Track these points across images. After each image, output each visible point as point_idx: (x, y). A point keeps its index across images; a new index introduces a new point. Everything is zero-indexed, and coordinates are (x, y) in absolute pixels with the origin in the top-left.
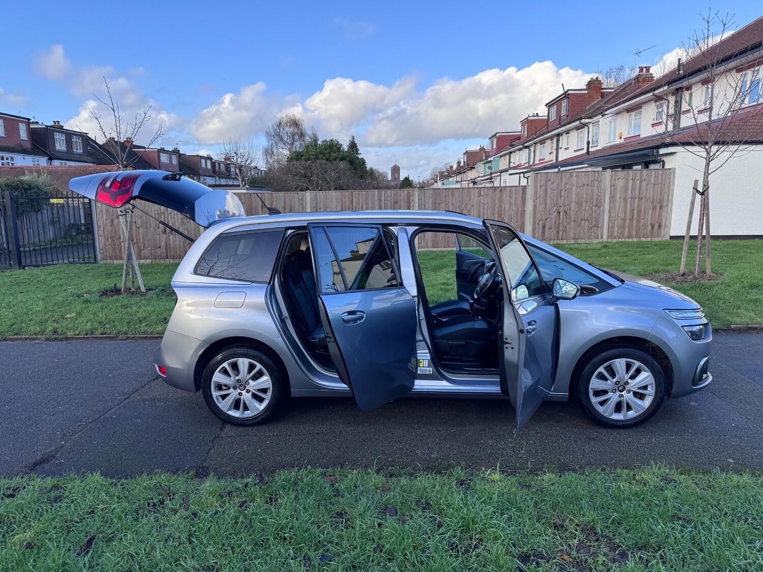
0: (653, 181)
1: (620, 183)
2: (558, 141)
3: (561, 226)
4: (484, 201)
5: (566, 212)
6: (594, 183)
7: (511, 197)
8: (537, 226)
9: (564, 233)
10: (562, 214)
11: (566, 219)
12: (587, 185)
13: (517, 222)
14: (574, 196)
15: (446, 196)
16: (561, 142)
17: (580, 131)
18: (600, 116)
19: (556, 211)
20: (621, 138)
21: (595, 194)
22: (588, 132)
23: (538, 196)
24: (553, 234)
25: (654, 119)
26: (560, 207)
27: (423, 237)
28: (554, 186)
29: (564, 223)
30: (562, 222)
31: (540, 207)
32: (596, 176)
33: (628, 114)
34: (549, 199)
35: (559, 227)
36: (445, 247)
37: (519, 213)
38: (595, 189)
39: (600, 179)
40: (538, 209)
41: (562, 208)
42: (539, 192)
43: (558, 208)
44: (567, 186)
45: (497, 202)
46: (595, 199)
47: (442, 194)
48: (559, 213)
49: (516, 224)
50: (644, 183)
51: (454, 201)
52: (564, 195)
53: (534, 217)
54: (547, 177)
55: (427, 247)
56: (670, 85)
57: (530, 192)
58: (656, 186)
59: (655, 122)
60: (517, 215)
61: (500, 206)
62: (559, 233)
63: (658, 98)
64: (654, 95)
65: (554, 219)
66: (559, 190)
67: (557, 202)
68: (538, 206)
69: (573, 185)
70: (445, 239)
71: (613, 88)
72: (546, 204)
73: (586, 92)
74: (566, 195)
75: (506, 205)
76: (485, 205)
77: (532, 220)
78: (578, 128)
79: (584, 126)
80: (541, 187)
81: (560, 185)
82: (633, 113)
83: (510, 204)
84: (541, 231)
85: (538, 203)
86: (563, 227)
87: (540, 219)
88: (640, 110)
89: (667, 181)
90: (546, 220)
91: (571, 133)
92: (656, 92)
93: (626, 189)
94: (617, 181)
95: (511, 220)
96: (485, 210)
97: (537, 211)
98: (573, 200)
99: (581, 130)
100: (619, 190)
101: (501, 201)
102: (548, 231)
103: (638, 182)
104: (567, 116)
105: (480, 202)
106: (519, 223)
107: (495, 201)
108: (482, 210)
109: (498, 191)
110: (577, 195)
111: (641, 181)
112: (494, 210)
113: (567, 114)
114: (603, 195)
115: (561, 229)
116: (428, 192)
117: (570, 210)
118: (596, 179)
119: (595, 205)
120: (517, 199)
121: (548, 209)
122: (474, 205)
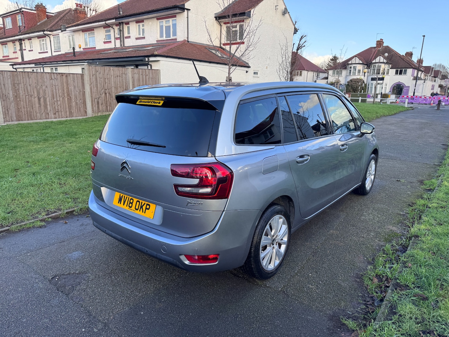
0: (151, 76)
1: (136, 76)
2: (21, 44)
3: (108, 103)
4: (55, 83)
5: (109, 93)
6: (123, 75)
7: (74, 81)
8: (94, 102)
9: (110, 107)
10: (107, 94)
11: (110, 98)
12: (119, 76)
13: (80, 100)
14: (113, 83)
15: (23, 78)
16: (23, 45)
17: (41, 39)
18: (60, 31)
19: (104, 93)
20: (80, 48)
21: (124, 82)
22: (50, 41)
23: (92, 82)
24: (104, 108)
25: (104, 39)
26: (106, 90)
27: (7, 112)
28: (101, 75)
29: (110, 100)
30: (109, 100)
31: (94, 90)
32: (124, 71)
33: (83, 33)
34: (99, 84)
35: (107, 103)
36: (28, 120)
37: (81, 93)
38: (124, 79)
39: (125, 73)
40: (93, 91)
41: (107, 91)
42: (92, 79)
43: (105, 91)
44: (108, 76)
45: (65, 84)
46: (124, 86)
47: (19, 76)
48: (106, 94)
49: (80, 101)
50: (147, 77)
51: (31, 82)
52: (107, 82)
53: (92, 97)
54: (96, 69)
55: (12, 121)
56: (117, 20)
57: (86, 78)
58: (153, 79)
59: (106, 41)
60: (80, 94)
61: (68, 88)
62: (107, 107)
63: (107, 26)
64: (105, 23)
65: (103, 98)
66: (104, 79)
67: (104, 86)
68: (93, 89)
69: (111, 76)
70: (27, 113)
71: (53, 14)
72: (97, 87)
73: (35, 12)
74: (108, 82)
75: (72, 87)
76: (56, 87)
77: (90, 98)
78: (39, 37)
79: (44, 36)
80: (93, 76)
81: (104, 75)
82: (87, 33)
83: (75, 87)
84: (96, 106)
85: (92, 87)
86: (109, 103)
87: (95, 98)
88: (93, 32)
89: (157, 76)
90: (99, 98)
91: (32, 39)
92: (107, 22)
93: (139, 80)
94: (134, 74)
95: (77, 98)
96: (57, 90)
97: (93, 92)
98: (113, 85)
99: (43, 39)
100: (136, 80)
101: (67, 85)
102: (101, 106)
103: (145, 76)
104: (25, 27)
105: (52, 84)
106: (82, 101)
107: (63, 84)
108: (54, 90)
109: (64, 77)
110: (115, 82)
111: (146, 76)
112: (64, 91)
113: (24, 25)
114: (128, 83)
115: (108, 104)
116: (5, 74)
117: (112, 92)
118: (124, 73)
119: (125, 89)
120: (79, 84)
121: (99, 91)
122: (48, 86)
